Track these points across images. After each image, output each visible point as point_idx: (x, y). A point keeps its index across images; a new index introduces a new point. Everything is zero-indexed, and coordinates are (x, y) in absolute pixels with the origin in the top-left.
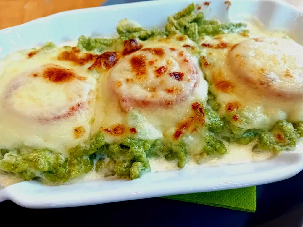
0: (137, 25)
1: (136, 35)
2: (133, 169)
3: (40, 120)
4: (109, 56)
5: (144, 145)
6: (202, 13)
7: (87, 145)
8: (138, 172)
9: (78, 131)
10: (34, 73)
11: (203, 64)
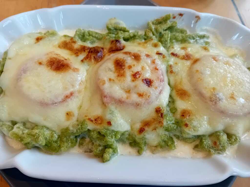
0: (123, 24)
1: (121, 37)
2: (105, 155)
3: (42, 104)
4: (98, 52)
5: (116, 135)
6: (176, 23)
7: (74, 130)
8: (108, 158)
9: (68, 114)
10: (40, 61)
11: (169, 71)
